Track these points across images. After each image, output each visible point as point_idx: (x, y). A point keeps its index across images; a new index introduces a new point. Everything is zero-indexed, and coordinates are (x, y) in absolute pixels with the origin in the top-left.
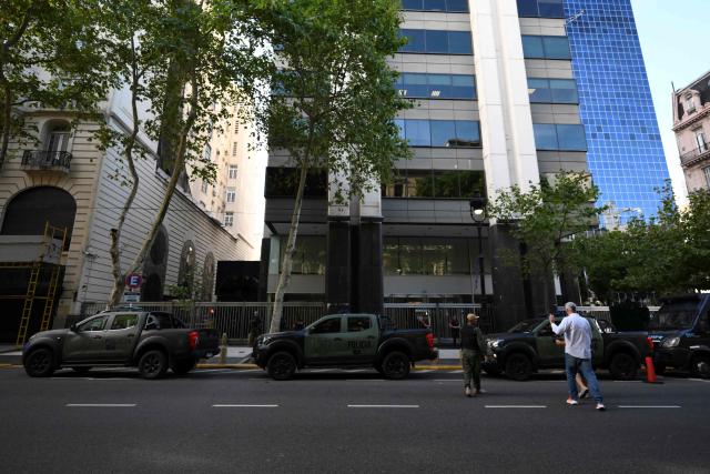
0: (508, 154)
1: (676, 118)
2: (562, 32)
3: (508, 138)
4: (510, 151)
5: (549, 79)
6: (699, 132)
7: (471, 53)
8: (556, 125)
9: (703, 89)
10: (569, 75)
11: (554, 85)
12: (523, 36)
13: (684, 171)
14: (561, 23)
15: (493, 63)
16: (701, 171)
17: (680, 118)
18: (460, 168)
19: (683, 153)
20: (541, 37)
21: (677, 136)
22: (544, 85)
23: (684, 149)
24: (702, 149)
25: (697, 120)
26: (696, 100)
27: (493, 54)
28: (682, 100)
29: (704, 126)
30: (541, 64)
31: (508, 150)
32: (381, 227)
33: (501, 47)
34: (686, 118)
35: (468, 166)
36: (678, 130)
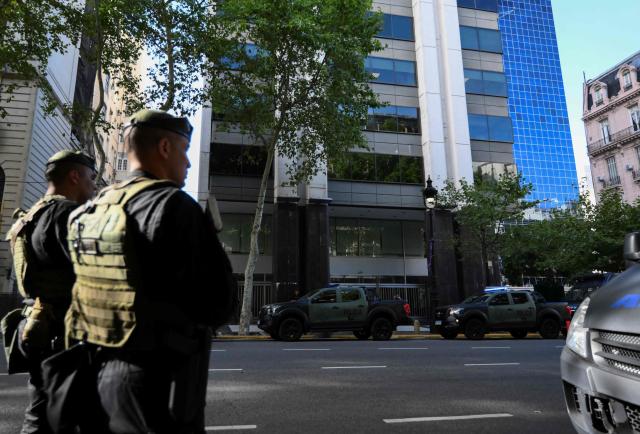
0: (445, 142)
1: (586, 109)
2: (495, 26)
3: (446, 126)
4: (447, 139)
5: (482, 71)
6: (605, 124)
7: (412, 40)
8: (487, 116)
9: (610, 82)
10: (500, 68)
11: (487, 77)
12: (461, 26)
13: (590, 159)
14: (494, 16)
15: (433, 52)
16: (605, 162)
17: (589, 108)
18: (401, 154)
19: (590, 143)
20: (476, 28)
21: (586, 126)
22: (478, 76)
23: (591, 139)
24: (607, 140)
25: (604, 112)
26: (603, 92)
27: (434, 43)
28: (592, 91)
29: (610, 118)
30: (476, 55)
31: (445, 138)
32: (329, 208)
33: (440, 36)
34: (595, 109)
35: (408, 152)
36: (587, 120)
